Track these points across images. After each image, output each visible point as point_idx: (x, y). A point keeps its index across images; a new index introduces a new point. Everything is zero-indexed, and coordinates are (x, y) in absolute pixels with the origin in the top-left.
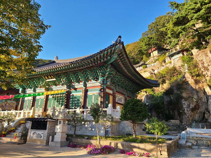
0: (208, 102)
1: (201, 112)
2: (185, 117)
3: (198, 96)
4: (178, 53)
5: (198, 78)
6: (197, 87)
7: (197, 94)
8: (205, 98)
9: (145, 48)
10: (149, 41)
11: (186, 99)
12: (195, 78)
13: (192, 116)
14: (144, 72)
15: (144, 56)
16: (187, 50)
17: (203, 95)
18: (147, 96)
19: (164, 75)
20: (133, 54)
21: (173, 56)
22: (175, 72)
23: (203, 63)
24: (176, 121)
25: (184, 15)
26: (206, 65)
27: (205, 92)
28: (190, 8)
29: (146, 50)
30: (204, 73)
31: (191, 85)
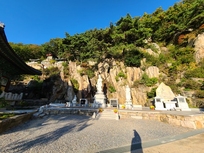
0: (67, 89)
1: (62, 94)
2: (52, 97)
3: (63, 85)
4: (62, 60)
5: (67, 75)
6: (65, 80)
7: (63, 84)
8: (67, 87)
9: (44, 51)
10: (48, 48)
11: (56, 86)
12: (65, 75)
13: (56, 96)
14: (38, 66)
15: (42, 56)
16: (67, 60)
17: (67, 85)
18: (31, 81)
19: (50, 70)
20: (34, 52)
21: (59, 61)
22: (57, 70)
23: (72, 69)
24: (46, 99)
25: (69, 39)
26: (73, 70)
27: (68, 84)
28: (73, 37)
29: (44, 53)
30: (71, 74)
31: (62, 78)
